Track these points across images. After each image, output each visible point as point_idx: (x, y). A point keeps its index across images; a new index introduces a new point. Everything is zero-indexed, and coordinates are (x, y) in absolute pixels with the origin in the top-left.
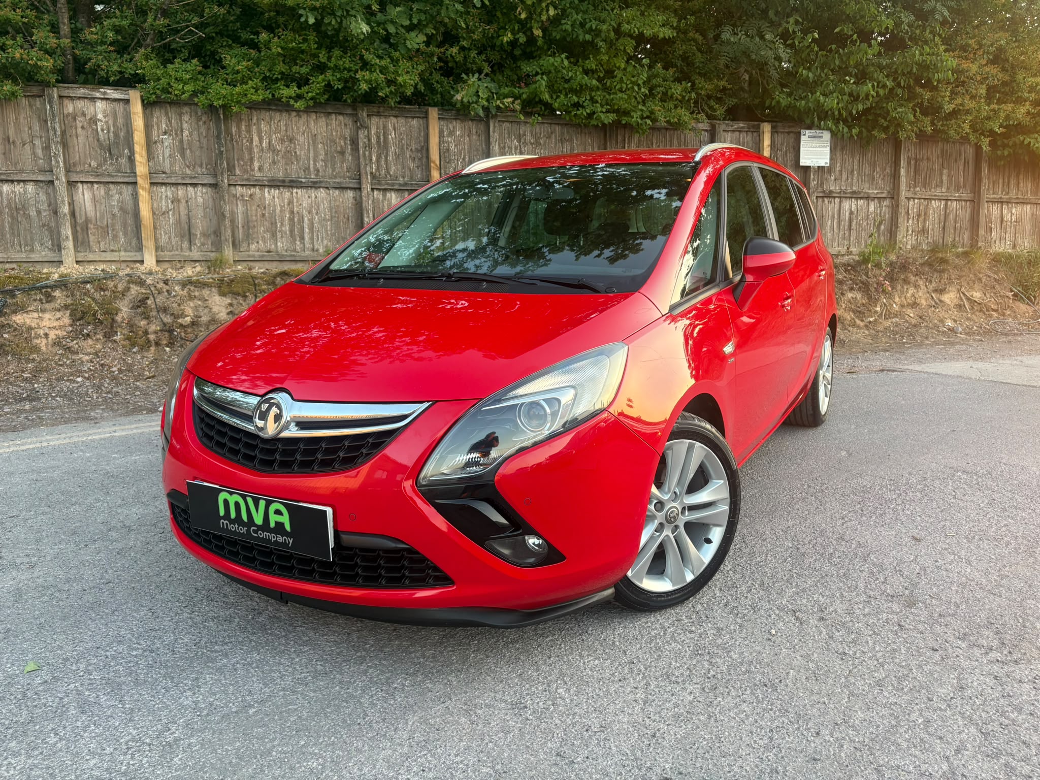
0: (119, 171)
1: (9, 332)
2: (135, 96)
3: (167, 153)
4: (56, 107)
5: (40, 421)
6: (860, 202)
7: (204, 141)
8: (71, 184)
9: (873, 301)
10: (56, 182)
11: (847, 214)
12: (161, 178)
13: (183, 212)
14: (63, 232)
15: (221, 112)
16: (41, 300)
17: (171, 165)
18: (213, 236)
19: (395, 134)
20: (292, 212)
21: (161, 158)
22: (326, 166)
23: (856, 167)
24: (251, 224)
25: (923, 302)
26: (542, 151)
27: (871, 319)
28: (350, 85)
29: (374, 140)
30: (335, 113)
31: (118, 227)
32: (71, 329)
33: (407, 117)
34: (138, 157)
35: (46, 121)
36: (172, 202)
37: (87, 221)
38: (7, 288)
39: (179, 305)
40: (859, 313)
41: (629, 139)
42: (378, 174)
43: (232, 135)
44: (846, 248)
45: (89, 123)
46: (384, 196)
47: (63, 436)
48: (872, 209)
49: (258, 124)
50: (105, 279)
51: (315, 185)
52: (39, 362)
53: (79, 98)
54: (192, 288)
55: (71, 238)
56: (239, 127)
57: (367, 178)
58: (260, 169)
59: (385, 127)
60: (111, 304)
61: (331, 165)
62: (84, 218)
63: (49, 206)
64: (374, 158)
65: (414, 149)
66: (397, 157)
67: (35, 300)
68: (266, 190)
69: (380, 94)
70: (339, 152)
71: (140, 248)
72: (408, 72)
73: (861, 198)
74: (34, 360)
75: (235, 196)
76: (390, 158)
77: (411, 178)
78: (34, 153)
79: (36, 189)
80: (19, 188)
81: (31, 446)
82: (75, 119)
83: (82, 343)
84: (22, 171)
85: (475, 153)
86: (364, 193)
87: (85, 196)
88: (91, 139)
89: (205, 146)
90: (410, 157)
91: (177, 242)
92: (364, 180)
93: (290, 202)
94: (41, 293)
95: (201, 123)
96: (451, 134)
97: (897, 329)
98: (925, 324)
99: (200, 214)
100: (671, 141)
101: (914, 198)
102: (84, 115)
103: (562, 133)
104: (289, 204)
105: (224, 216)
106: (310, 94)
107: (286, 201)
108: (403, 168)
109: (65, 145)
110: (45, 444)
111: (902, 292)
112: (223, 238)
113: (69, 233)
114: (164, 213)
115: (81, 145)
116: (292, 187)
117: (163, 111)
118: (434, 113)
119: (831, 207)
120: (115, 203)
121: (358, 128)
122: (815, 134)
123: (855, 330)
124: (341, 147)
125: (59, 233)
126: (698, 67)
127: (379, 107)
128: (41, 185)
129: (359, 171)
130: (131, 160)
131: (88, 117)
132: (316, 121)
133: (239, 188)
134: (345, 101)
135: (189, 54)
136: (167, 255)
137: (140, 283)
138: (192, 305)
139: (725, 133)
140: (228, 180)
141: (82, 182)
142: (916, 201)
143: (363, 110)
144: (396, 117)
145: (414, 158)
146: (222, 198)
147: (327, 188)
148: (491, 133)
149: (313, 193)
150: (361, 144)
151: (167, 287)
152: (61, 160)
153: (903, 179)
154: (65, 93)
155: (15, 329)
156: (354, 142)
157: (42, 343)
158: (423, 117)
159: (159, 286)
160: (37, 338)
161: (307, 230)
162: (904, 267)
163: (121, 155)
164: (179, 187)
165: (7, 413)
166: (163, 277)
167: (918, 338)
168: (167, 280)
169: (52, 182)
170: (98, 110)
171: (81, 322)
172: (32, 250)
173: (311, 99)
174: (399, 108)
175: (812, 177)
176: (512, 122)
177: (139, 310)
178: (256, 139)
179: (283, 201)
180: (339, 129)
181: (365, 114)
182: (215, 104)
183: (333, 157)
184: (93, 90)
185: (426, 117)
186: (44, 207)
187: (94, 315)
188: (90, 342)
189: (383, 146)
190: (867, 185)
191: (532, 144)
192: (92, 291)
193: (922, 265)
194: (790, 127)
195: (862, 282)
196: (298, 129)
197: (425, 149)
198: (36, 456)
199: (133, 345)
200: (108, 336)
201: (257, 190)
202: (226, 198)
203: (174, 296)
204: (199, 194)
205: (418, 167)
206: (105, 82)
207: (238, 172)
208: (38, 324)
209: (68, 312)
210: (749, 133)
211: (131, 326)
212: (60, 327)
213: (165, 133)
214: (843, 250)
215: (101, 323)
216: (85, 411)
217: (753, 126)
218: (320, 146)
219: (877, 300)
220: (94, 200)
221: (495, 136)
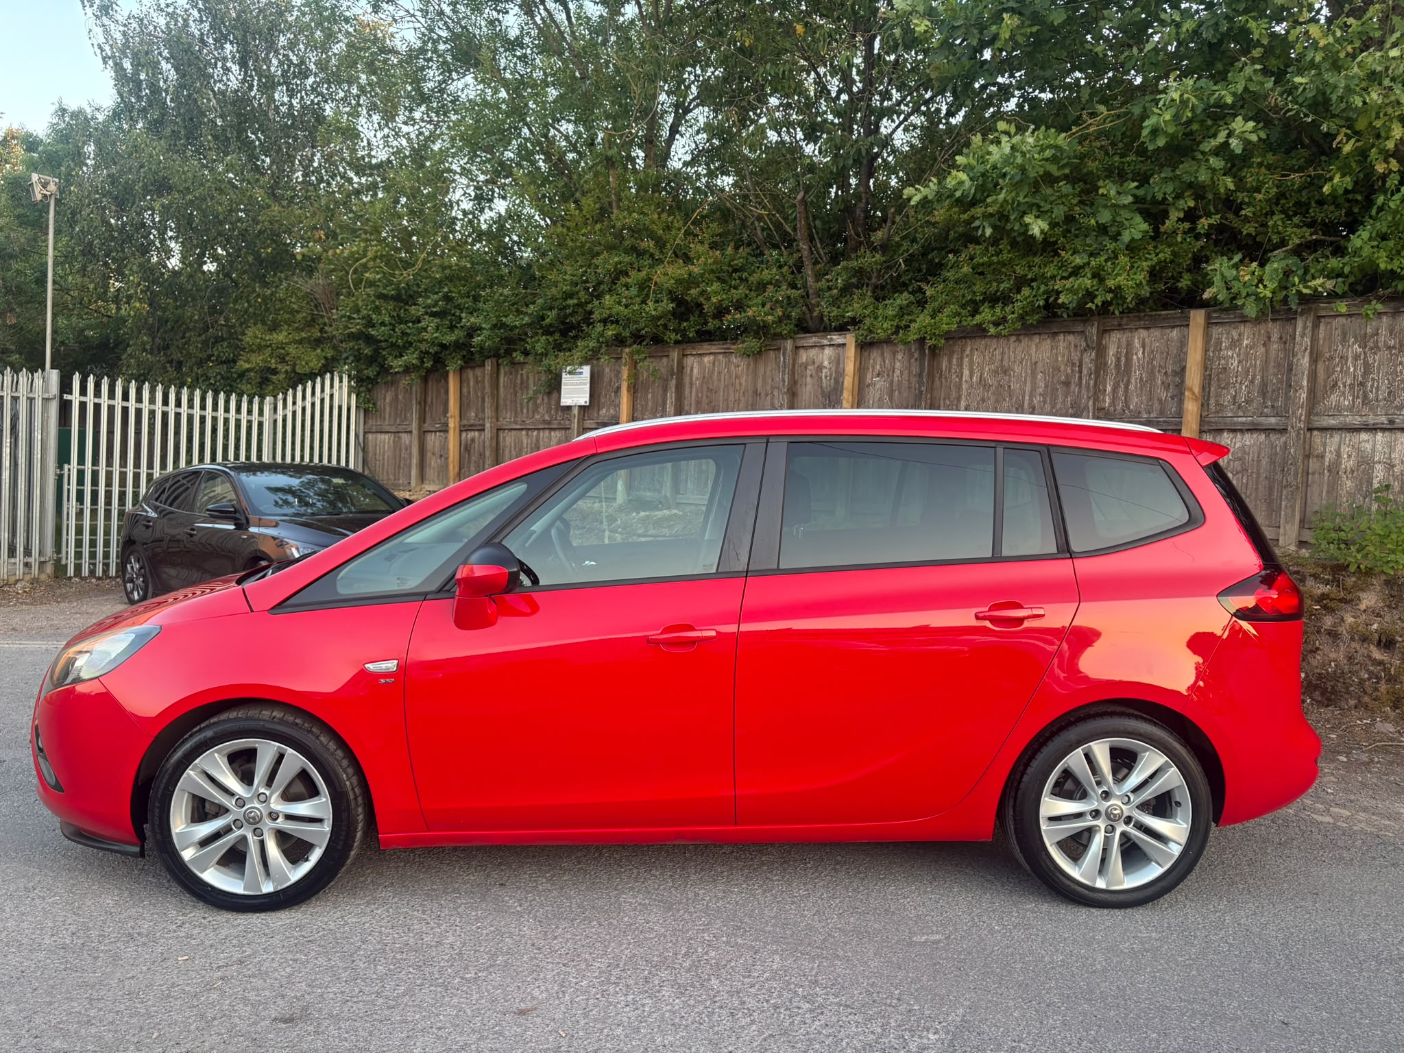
2: (850, 339)
3: (877, 398)
4: (789, 359)
19: (1143, 353)
22: (1045, 402)
29: (1112, 363)
30: (1064, 332)
33: (1162, 327)
35: (779, 372)
42: (1112, 409)
43: (942, 371)
45: (817, 371)
49: (971, 355)
53: (812, 347)
56: (950, 362)
59: (1129, 345)
61: (1051, 400)
64: (1109, 388)
65: (1169, 371)
66: (1143, 384)
70: (1063, 383)
76: (1132, 387)
77: (1162, 413)
78: (773, 404)
82: (806, 368)
85: (1274, 370)
88: (816, 387)
89: (913, 386)
90: (1163, 383)
95: (913, 360)
96: (1234, 344)
102: (814, 363)
108: (1151, 399)
115: (807, 394)
117: (879, 352)
118: (1198, 317)
121: (1084, 350)
124: (1067, 376)
131: (816, 365)
132: (1038, 345)
143: (1093, 326)
144: (1147, 328)
145: (1169, 384)
148: (1298, 338)
150: (1085, 371)
154: (801, 343)
158: (1181, 326)
163: (837, 402)
170: (824, 358)
174: (1153, 316)
178: (966, 372)
180: (1066, 352)
183: (1055, 390)
184: (822, 337)
185: (1185, 324)
189: (1124, 370)
191: (1389, 348)
196: (1016, 357)
205: (1172, 398)
206: (832, 329)
213: (878, 375)
218: (1040, 376)
221: (1303, 342)
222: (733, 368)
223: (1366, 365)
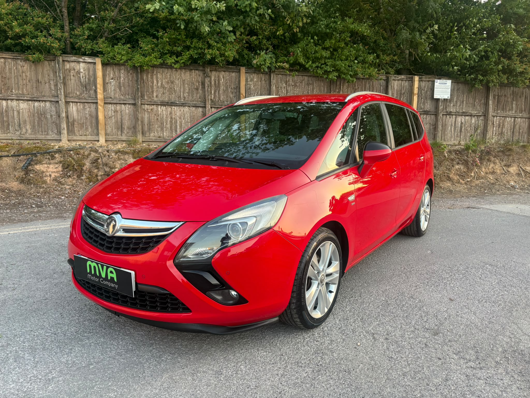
0: (90, 97)
1: (33, 173)
2: (98, 61)
3: (113, 89)
4: (61, 66)
5: (40, 218)
6: (467, 118)
7: (131, 83)
8: (67, 103)
9: (469, 170)
10: (60, 102)
11: (460, 124)
12: (109, 100)
13: (119, 117)
14: (62, 126)
15: (139, 69)
16: (49, 158)
17: (114, 94)
18: (132, 129)
19: (224, 80)
20: (171, 118)
21: (110, 91)
22: (189, 95)
23: (465, 99)
24: (151, 124)
25: (498, 171)
26: (297, 89)
27: (469, 180)
28: (202, 56)
29: (213, 83)
30: (194, 69)
31: (88, 124)
32: (62, 173)
33: (230, 72)
34: (98, 91)
35: (56, 72)
36: (114, 112)
37: (74, 121)
38: (34, 152)
39: (113, 163)
40: (462, 176)
42: (214, 100)
43: (144, 80)
44: (458, 142)
45: (77, 74)
47: (48, 225)
48: (473, 121)
49: (157, 75)
50: (80, 149)
51: (183, 105)
52: (46, 189)
53: (72, 61)
54: (120, 154)
55: (66, 129)
56: (147, 76)
57: (209, 102)
58: (157, 96)
59: (219, 77)
60: (81, 161)
61: (192, 95)
62: (72, 119)
63: (56, 113)
64: (213, 92)
65: (233, 87)
66: (224, 91)
67: (46, 158)
68: (159, 107)
69: (216, 60)
70: (196, 89)
71: (98, 134)
72: (231, 50)
73: (467, 116)
74: (43, 187)
75: (144, 109)
76: (221, 92)
77: (231, 102)
78: (50, 88)
79: (51, 105)
80: (42, 104)
81: (31, 230)
82: (70, 72)
83: (67, 180)
84: (44, 96)
85: (263, 90)
86: (207, 109)
87: (73, 109)
88: (77, 81)
89: (131, 85)
90: (231, 91)
91: (115, 131)
92: (207, 103)
93: (171, 113)
94: (49, 155)
95: (129, 74)
96: (252, 80)
97: (482, 185)
98: (499, 183)
99: (127, 118)
100: (365, 85)
101: (497, 116)
102: (74, 69)
103: (308, 80)
104: (170, 114)
105: (138, 119)
106: (182, 61)
107: (169, 112)
108: (227, 97)
109: (65, 84)
110: (38, 229)
111: (486, 166)
112: (137, 130)
113: (65, 126)
114: (110, 118)
115: (72, 84)
116: (172, 106)
117: (111, 68)
118: (243, 69)
119: (450, 120)
120: (87, 112)
121: (205, 77)
122: (442, 82)
123: (459, 185)
124: (197, 86)
125: (60, 126)
126: (381, 46)
127: (216, 67)
128: (53, 103)
129: (205, 98)
130: (96, 91)
131: (76, 71)
132: (185, 73)
133: (146, 106)
134: (199, 63)
135: (126, 41)
136: (110, 138)
137: (96, 151)
138: (119, 162)
139: (394, 81)
140: (141, 102)
141: (72, 102)
142: (498, 118)
143: (208, 68)
144: (224, 71)
145: (233, 92)
146: (137, 110)
147: (189, 106)
148: (272, 80)
149: (182, 109)
150: (206, 85)
151: (108, 154)
152: (62, 91)
153: (491, 106)
154: (66, 59)
155: (36, 172)
156: (203, 84)
157: (48, 179)
159: (104, 153)
160: (46, 177)
161: (178, 127)
162: (488, 153)
163: (91, 89)
164: (118, 105)
165: (26, 213)
166: (107, 149)
167: (494, 191)
168: (109, 150)
169: (58, 102)
170: (81, 68)
171: (67, 170)
172: (48, 134)
173: (183, 63)
174: (225, 67)
175: (440, 104)
176: (282, 74)
177: (94, 165)
178: (155, 81)
179: (167, 112)
180: (196, 77)
181: (209, 70)
182: (136, 65)
183: (192, 91)
184: (79, 57)
185: (239, 72)
186: (53, 113)
187: (73, 166)
188: (70, 179)
189: (218, 86)
190: (471, 109)
191: (293, 86)
192: (73, 155)
193: (498, 152)
194: (429, 78)
195: (464, 160)
196: (176, 77)
197: (238, 88)
198: (33, 235)
199: (90, 182)
200: (79, 177)
201: (155, 107)
202: (140, 110)
203: (111, 158)
204: (127, 108)
205: (234, 97)
206: (84, 54)
207: (146, 98)
208: (47, 170)
209: (61, 165)
210: (407, 81)
211: (90, 172)
212: (57, 172)
213: (112, 79)
214: (457, 143)
215: (76, 170)
216: (61, 213)
217: (409, 78)
218: (186, 85)
219: (472, 170)
220: (78, 111)
221: (274, 81)
222: (19, 67)
223: (287, 90)
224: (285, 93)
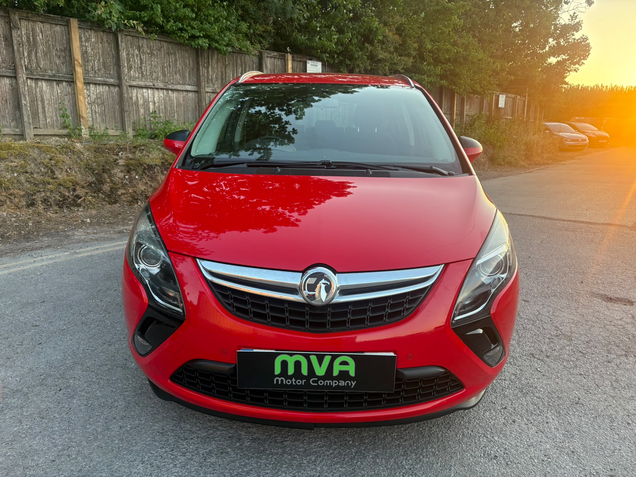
19: (42, 36)
26: (155, 60)
29: (25, 39)
33: (51, 23)
41: (211, 57)
42: (30, 66)
46: (36, 84)
57: (23, 70)
59: (33, 30)
64: (26, 54)
65: (58, 49)
66: (45, 54)
76: (39, 55)
77: (58, 71)
85: (107, 56)
86: (21, 81)
90: (56, 55)
92: (19, 71)
96: (87, 40)
100: (236, 60)
103: (169, 48)
108: (51, 63)
118: (74, 23)
121: (11, 28)
122: (313, 64)
127: (28, 13)
129: (14, 63)
139: (267, 58)
143: (15, 14)
144: (42, 22)
145: (60, 56)
148: (120, 43)
150: (15, 42)
156: (9, 40)
158: (65, 25)
174: (45, 16)
176: (133, 36)
181: (17, 18)
185: (67, 25)
189: (33, 45)
194: (301, 58)
197: (68, 50)
205: (63, 63)
210: (280, 60)
217: (282, 55)
221: (122, 45)
223: (141, 59)
224: (139, 63)
